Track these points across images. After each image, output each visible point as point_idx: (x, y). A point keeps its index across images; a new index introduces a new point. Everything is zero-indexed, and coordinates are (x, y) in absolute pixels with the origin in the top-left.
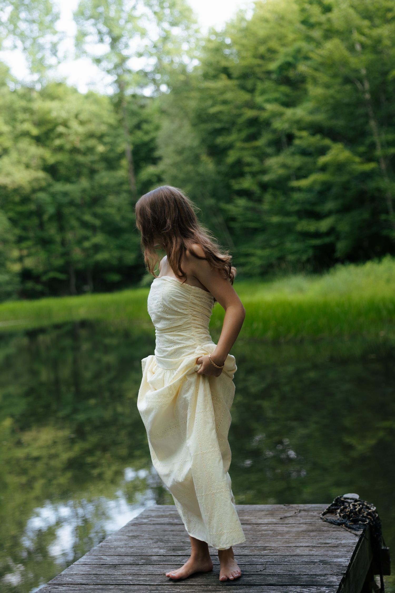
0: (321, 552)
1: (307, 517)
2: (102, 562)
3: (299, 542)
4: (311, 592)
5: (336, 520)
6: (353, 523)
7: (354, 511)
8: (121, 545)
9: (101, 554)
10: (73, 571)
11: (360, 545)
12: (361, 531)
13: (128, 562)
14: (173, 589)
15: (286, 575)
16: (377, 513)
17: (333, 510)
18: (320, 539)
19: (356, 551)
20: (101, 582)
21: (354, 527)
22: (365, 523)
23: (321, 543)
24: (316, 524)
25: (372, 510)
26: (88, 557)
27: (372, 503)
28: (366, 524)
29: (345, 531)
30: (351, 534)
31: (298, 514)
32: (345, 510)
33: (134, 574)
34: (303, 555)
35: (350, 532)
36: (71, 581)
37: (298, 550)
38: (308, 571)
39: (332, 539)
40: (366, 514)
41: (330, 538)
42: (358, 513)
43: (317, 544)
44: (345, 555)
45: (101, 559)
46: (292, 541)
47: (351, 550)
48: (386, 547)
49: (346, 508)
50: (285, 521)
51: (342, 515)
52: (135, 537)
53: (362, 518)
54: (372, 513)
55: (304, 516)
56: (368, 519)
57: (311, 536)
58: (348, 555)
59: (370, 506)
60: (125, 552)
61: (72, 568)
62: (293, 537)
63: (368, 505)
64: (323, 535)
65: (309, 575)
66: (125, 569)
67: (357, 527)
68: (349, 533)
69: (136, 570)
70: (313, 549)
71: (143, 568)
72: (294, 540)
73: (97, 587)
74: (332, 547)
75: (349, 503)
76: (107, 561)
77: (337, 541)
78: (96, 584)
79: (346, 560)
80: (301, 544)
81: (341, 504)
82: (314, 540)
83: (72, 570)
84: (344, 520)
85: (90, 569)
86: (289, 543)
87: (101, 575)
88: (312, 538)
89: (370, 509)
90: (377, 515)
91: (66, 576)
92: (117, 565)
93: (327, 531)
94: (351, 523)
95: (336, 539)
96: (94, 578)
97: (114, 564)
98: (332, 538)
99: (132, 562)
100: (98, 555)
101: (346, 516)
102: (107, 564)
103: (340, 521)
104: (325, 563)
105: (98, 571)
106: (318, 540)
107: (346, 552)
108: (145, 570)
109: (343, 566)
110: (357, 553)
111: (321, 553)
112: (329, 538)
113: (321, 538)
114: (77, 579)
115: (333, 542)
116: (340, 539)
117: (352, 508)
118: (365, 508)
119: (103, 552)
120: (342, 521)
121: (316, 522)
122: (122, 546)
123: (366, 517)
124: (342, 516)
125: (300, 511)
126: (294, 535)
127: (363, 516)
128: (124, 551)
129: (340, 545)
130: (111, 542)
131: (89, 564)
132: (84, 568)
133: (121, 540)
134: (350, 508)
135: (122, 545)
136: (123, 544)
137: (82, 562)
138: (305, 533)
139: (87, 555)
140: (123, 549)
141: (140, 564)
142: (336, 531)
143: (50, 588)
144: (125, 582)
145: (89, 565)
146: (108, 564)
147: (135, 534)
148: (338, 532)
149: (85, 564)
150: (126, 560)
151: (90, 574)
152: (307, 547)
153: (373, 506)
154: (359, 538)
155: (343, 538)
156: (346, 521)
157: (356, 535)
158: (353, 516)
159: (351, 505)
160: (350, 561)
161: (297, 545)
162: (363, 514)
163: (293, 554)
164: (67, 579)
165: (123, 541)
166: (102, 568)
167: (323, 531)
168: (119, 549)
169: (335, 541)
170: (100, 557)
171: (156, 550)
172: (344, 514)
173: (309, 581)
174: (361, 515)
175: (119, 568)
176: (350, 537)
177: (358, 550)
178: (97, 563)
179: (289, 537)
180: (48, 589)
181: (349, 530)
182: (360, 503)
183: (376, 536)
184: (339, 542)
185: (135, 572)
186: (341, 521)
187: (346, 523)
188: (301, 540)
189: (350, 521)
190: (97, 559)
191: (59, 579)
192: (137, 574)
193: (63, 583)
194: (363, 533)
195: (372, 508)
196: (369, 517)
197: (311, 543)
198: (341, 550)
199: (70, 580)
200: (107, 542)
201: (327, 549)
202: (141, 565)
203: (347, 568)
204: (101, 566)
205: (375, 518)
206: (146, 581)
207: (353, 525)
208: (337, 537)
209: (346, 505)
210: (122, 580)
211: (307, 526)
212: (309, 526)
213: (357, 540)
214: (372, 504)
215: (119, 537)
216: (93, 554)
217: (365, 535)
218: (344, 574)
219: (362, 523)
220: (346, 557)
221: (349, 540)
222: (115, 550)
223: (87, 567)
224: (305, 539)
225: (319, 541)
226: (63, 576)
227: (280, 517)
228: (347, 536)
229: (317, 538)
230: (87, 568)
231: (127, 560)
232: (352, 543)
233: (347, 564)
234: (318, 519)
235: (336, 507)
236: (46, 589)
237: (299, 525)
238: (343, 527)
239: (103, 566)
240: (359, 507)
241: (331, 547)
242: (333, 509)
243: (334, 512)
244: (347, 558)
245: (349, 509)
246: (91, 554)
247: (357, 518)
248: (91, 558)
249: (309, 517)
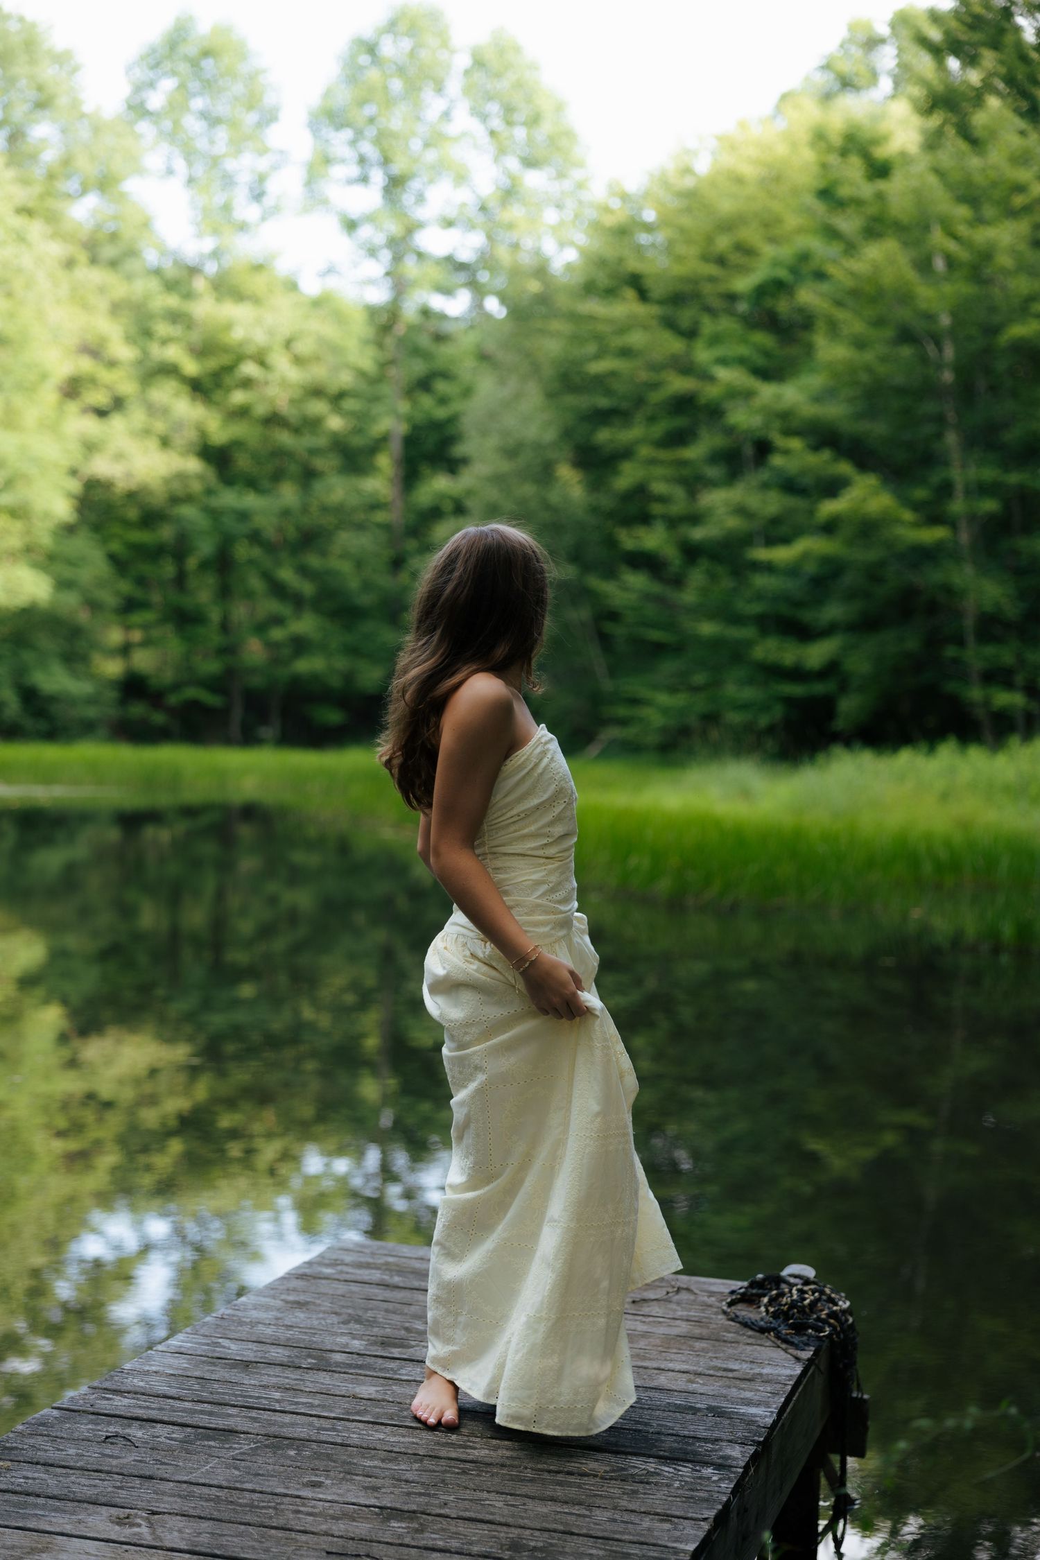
0: (713, 1387)
1: (692, 1305)
2: (219, 1352)
3: (666, 1360)
4: (678, 1475)
5: (756, 1321)
6: (794, 1332)
7: (799, 1304)
8: (267, 1318)
9: (219, 1333)
10: (151, 1365)
11: (804, 1383)
12: (810, 1351)
13: (278, 1359)
14: (370, 1432)
15: (627, 1429)
16: (851, 1315)
17: (754, 1298)
18: (716, 1358)
19: (794, 1395)
20: (211, 1398)
21: (796, 1340)
22: (822, 1334)
23: (716, 1367)
24: (711, 1323)
25: (841, 1306)
26: (188, 1337)
27: (843, 1292)
28: (824, 1336)
29: (773, 1347)
30: (786, 1354)
31: (674, 1296)
32: (780, 1299)
33: (287, 1389)
34: (672, 1390)
35: (785, 1350)
36: (142, 1387)
37: (661, 1377)
38: (677, 1427)
39: (743, 1361)
40: (826, 1314)
41: (738, 1358)
42: (807, 1310)
43: (708, 1369)
44: (767, 1400)
45: (218, 1344)
46: (652, 1357)
47: (782, 1392)
48: (862, 1394)
49: (782, 1295)
50: (643, 1309)
51: (772, 1309)
52: (300, 1305)
53: (814, 1322)
54: (840, 1315)
55: (687, 1303)
56: (829, 1327)
57: (696, 1349)
58: (774, 1402)
59: (838, 1297)
60: (274, 1335)
61: (149, 1358)
62: (655, 1348)
63: (833, 1295)
64: (724, 1351)
65: (680, 1436)
66: (269, 1375)
67: (802, 1342)
68: (782, 1353)
69: (292, 1379)
70: (697, 1380)
71: (310, 1376)
72: (656, 1354)
73: (199, 1407)
74: (740, 1379)
75: (791, 1285)
76: (230, 1351)
77: (753, 1367)
78: (198, 1401)
79: (766, 1413)
80: (671, 1366)
81: (773, 1285)
82: (701, 1359)
83: (149, 1363)
84: (774, 1321)
85: (190, 1364)
86: (644, 1358)
87: (213, 1382)
88: (698, 1353)
89: (836, 1304)
90: (851, 1320)
91: (132, 1374)
92: (251, 1362)
93: (733, 1342)
94: (788, 1331)
95: (751, 1362)
96: (197, 1387)
97: (244, 1359)
98: (745, 1358)
99: (285, 1360)
100: (211, 1336)
101: (780, 1313)
102: (229, 1357)
103: (766, 1323)
104: (719, 1413)
105: (208, 1371)
106: (711, 1360)
107: (769, 1395)
108: (312, 1382)
109: (759, 1426)
110: (794, 1399)
111: (713, 1390)
112: (737, 1360)
113: (717, 1355)
114: (157, 1384)
115: (744, 1368)
116: (761, 1363)
117: (795, 1297)
118: (824, 1301)
119: (224, 1329)
120: (771, 1323)
121: (712, 1318)
122: (268, 1322)
123: (825, 1322)
124: (772, 1312)
125: (679, 1290)
126: (658, 1342)
127: (819, 1319)
128: (271, 1333)
129: (758, 1377)
130: (245, 1310)
131: (190, 1353)
132: (176, 1361)
133: (267, 1308)
134: (792, 1296)
135: (270, 1319)
136: (270, 1317)
137: (173, 1348)
138: (683, 1341)
139: (187, 1333)
140: (269, 1330)
141: (304, 1368)
142: (754, 1345)
143: (94, 1396)
144: (264, 1405)
145: (189, 1356)
146: (232, 1359)
147: (302, 1298)
148: (758, 1348)
149: (180, 1351)
150: (273, 1354)
151: (188, 1377)
152: (683, 1372)
153: (843, 1299)
154: (804, 1367)
155: (767, 1362)
156: (779, 1326)
157: (798, 1359)
158: (797, 1315)
159: (794, 1291)
160: (775, 1415)
161: (662, 1367)
162: (819, 1314)
163: (651, 1386)
164: (135, 1381)
165: (272, 1311)
166: (216, 1366)
167: (725, 1341)
168: (261, 1327)
169: (747, 1367)
170: (216, 1341)
171: (343, 1340)
172: (777, 1308)
173: (677, 1449)
174: (815, 1316)
175: (255, 1370)
176: (782, 1362)
177: (797, 1394)
178: (208, 1354)
179: (646, 1345)
180: (88, 1399)
181: (784, 1346)
182: (815, 1288)
183: (841, 1366)
184: (757, 1370)
185: (289, 1385)
186: (769, 1325)
187: (780, 1329)
188: (673, 1356)
189: (787, 1325)
190: (208, 1344)
191: (116, 1378)
192: (294, 1390)
193: (123, 1388)
194: (812, 1355)
195: (840, 1303)
196: (832, 1321)
197: (694, 1366)
198: (760, 1388)
199: (142, 1384)
200: (236, 1308)
201: (728, 1383)
202: (305, 1370)
203: (767, 1430)
204: (215, 1360)
205: (845, 1326)
206: (312, 1406)
207: (794, 1336)
208: (753, 1358)
209: (783, 1289)
210: (258, 1398)
211: (690, 1325)
212: (695, 1326)
213: (798, 1370)
214: (843, 1294)
215: (263, 1300)
216: (202, 1331)
217: (816, 1362)
218: (759, 1443)
219: (813, 1333)
220: (767, 1405)
221: (780, 1369)
222: (251, 1329)
223: (184, 1359)
224: (682, 1354)
225: (713, 1363)
226: (128, 1373)
227: (632, 1297)
228: (776, 1359)
229: (710, 1354)
230: (182, 1362)
231: (276, 1355)
232: (787, 1376)
233: (769, 1421)
234: (716, 1313)
235: (760, 1291)
236: (84, 1399)
237: (672, 1321)
238: (769, 1337)
239: (220, 1361)
240: (812, 1298)
241: (737, 1379)
242: (753, 1295)
243: (754, 1301)
244: (769, 1407)
245: (789, 1299)
246: (197, 1331)
247: (805, 1321)
248: (194, 1340)
249: (697, 1307)
